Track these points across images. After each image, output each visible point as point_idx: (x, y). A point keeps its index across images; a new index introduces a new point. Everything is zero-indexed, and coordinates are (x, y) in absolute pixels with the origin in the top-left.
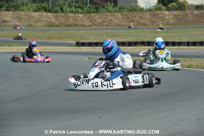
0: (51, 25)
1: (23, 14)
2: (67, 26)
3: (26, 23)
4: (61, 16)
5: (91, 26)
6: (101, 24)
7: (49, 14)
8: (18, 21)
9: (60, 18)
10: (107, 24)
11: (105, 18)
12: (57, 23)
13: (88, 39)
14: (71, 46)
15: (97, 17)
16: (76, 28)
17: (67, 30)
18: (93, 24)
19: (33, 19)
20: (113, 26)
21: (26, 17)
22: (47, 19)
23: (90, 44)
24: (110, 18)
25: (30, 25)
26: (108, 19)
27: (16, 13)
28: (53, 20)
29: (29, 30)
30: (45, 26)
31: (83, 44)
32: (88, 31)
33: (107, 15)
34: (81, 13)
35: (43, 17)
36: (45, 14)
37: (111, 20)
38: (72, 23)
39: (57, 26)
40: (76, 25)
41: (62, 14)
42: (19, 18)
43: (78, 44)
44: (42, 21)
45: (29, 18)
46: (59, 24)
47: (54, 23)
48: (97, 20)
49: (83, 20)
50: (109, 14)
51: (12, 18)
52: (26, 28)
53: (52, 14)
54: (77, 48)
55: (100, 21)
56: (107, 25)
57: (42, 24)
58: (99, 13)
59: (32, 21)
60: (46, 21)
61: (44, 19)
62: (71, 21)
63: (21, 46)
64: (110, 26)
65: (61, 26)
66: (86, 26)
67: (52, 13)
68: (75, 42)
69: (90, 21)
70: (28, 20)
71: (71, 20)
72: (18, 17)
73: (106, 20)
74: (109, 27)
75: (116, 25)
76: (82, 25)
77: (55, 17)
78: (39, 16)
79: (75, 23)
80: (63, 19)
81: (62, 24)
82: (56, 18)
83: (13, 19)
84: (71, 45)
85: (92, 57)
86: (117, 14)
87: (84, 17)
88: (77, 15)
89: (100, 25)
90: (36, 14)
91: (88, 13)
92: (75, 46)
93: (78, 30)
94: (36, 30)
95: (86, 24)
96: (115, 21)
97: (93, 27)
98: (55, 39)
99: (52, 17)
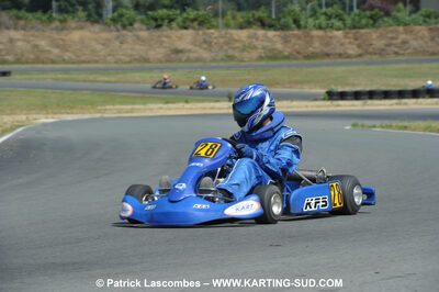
0: (274, 56)
1: (217, 34)
2: (308, 57)
3: (221, 54)
4: (295, 36)
5: (360, 55)
6: (383, 50)
7: (271, 33)
8: (205, 49)
9: (293, 40)
10: (396, 50)
11: (392, 38)
12: (287, 51)
13: (353, 85)
14: (316, 100)
15: (375, 37)
16: (327, 61)
17: (308, 66)
18: (366, 52)
19: (237, 45)
20: (410, 54)
21: (222, 40)
22: (265, 44)
23: (357, 96)
24: (403, 37)
25: (231, 58)
26: (399, 41)
27: (201, 32)
28: (279, 46)
29: (229, 68)
30: (261, 58)
31: (343, 96)
32: (355, 68)
33: (397, 31)
34: (339, 29)
35: (257, 39)
36: (261, 32)
37: (404, 42)
38: (318, 51)
39: (287, 58)
40: (328, 55)
41: (296, 32)
42: (208, 43)
43: (331, 96)
44: (255, 48)
45: (227, 43)
46: (290, 54)
47: (280, 52)
48: (374, 42)
49: (342, 45)
50: (401, 29)
51: (194, 43)
52: (223, 64)
53: (278, 33)
54: (329, 103)
55: (379, 44)
56: (396, 53)
57: (255, 54)
58: (379, 27)
59: (234, 48)
60: (264, 48)
61: (259, 44)
62: (317, 46)
63: (210, 101)
64: (403, 54)
65: (297, 59)
66: (349, 56)
67: (275, 30)
68: (324, 91)
69: (359, 46)
70: (225, 47)
71: (317, 44)
72: (205, 42)
73: (394, 42)
74: (401, 58)
75: (417, 52)
76: (340, 55)
77: (283, 38)
78: (249, 37)
79: (326, 50)
80: (300, 42)
81: (298, 53)
82: (286, 41)
83: (196, 45)
84: (315, 98)
85: (360, 122)
86: (418, 27)
87: (346, 37)
88: (329, 34)
89: (381, 52)
90: (243, 34)
91: (354, 27)
92: (324, 99)
93: (332, 65)
94: (244, 67)
95: (350, 52)
96: (414, 44)
97: (366, 58)
98: (283, 86)
99: (277, 39)
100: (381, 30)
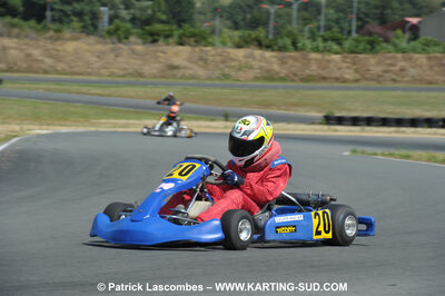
0: (270, 77)
1: (213, 52)
2: (304, 80)
3: (217, 73)
4: (292, 58)
5: (356, 81)
6: (379, 76)
7: (268, 54)
8: (200, 66)
9: (291, 62)
10: (395, 77)
11: (391, 65)
12: (284, 72)
13: (349, 110)
14: (313, 123)
15: (372, 63)
16: (323, 84)
17: (304, 88)
18: (363, 76)
19: (233, 64)
20: (408, 82)
21: (218, 59)
22: (263, 64)
23: (355, 121)
24: (402, 64)
25: (227, 77)
26: (397, 68)
27: (197, 49)
28: (276, 67)
29: (223, 87)
30: (257, 79)
31: (340, 121)
32: (351, 93)
33: (394, 58)
34: (337, 53)
35: (254, 59)
36: (258, 52)
37: (402, 70)
38: (315, 73)
39: (283, 79)
40: (324, 78)
41: (294, 54)
42: (203, 60)
43: (330, 120)
44: (251, 68)
45: (223, 62)
46: (287, 76)
47: (277, 73)
48: (372, 68)
49: (339, 69)
50: (399, 55)
51: (189, 60)
52: (217, 82)
53: (274, 54)
54: (326, 127)
55: (377, 70)
56: (394, 80)
57: (251, 74)
58: (377, 52)
59: (230, 67)
60: (261, 68)
61: (255, 64)
62: (314, 69)
64: (401, 82)
65: (294, 81)
66: (345, 81)
67: (273, 50)
68: (321, 115)
69: (356, 71)
70: (222, 66)
71: (314, 67)
72: (201, 59)
73: (393, 68)
74: (397, 85)
75: (415, 80)
76: (337, 79)
77: (280, 60)
78: (246, 57)
79: (324, 73)
80: (297, 64)
81: (295, 75)
82: (283, 62)
83: (192, 62)
84: (312, 121)
85: (360, 148)
86: (416, 56)
87: (344, 62)
88: (327, 57)
89: (378, 78)
90: (240, 53)
91: (353, 52)
92: (321, 124)
93: (328, 88)
94: (239, 86)
95: (347, 76)
96: (412, 71)
97: (363, 84)
98: (279, 107)
99: (273, 60)
100: (379, 56)
